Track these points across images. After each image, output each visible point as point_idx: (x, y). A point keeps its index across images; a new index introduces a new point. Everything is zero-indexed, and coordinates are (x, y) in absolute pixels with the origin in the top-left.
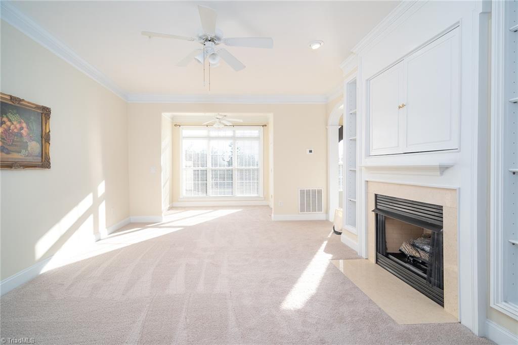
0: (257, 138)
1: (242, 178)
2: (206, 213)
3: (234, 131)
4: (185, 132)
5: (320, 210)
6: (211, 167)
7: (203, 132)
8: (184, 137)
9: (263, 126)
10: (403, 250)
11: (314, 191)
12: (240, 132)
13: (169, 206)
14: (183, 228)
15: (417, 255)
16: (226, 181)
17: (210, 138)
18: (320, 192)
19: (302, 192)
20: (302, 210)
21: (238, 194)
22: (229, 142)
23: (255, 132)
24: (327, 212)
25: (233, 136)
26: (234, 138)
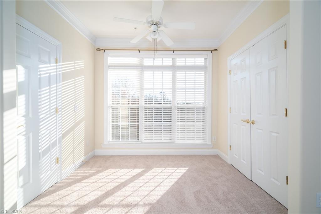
1: (183, 120)
3: (173, 59)
4: (111, 60)
6: (144, 105)
7: (133, 60)
8: (109, 66)
9: (212, 51)
13: (83, 158)
16: (163, 123)
17: (143, 68)
22: (168, 74)
25: (173, 65)
26: (174, 68)
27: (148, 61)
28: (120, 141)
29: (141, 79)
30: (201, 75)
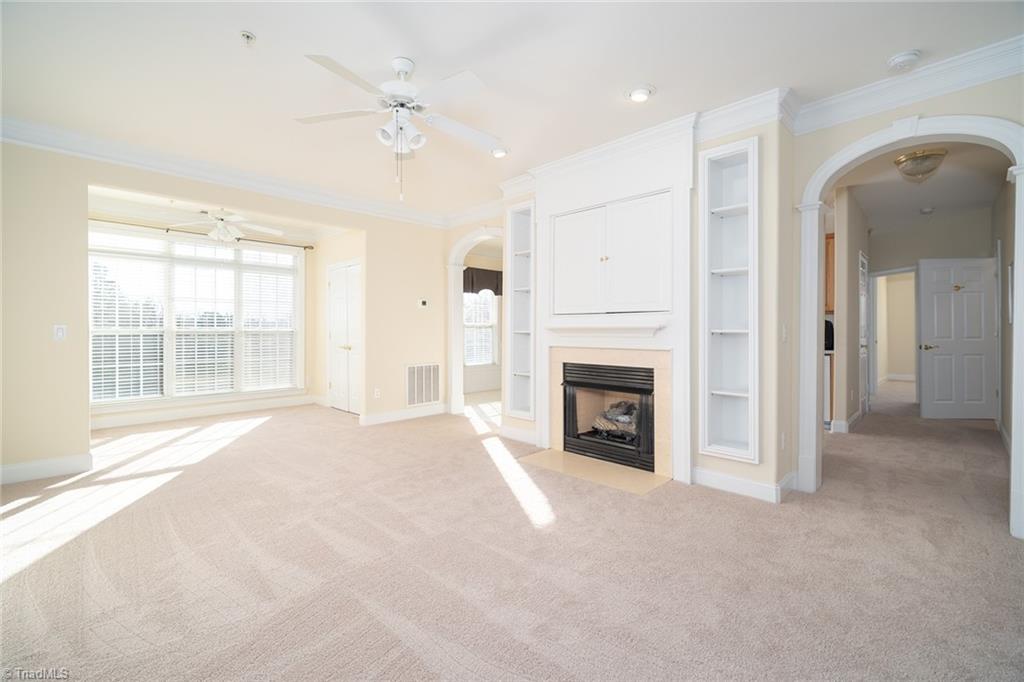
0: (292, 271)
1: (255, 353)
2: (188, 434)
3: (236, 250)
5: (437, 398)
6: (175, 328)
7: (155, 244)
9: (305, 248)
10: (597, 426)
11: (428, 369)
12: (250, 255)
14: (180, 472)
15: (614, 428)
16: (216, 360)
17: (171, 259)
18: (436, 369)
19: (412, 371)
20: (411, 401)
21: (249, 386)
22: (228, 275)
23: (286, 258)
24: (447, 400)
25: (235, 261)
26: (238, 266)
27: (183, 249)
28: (142, 396)
29: (170, 280)
30: (287, 281)
